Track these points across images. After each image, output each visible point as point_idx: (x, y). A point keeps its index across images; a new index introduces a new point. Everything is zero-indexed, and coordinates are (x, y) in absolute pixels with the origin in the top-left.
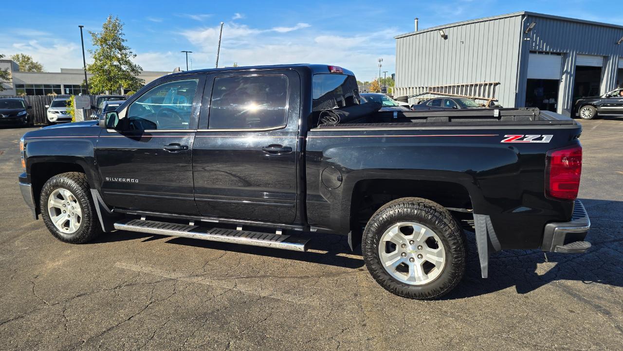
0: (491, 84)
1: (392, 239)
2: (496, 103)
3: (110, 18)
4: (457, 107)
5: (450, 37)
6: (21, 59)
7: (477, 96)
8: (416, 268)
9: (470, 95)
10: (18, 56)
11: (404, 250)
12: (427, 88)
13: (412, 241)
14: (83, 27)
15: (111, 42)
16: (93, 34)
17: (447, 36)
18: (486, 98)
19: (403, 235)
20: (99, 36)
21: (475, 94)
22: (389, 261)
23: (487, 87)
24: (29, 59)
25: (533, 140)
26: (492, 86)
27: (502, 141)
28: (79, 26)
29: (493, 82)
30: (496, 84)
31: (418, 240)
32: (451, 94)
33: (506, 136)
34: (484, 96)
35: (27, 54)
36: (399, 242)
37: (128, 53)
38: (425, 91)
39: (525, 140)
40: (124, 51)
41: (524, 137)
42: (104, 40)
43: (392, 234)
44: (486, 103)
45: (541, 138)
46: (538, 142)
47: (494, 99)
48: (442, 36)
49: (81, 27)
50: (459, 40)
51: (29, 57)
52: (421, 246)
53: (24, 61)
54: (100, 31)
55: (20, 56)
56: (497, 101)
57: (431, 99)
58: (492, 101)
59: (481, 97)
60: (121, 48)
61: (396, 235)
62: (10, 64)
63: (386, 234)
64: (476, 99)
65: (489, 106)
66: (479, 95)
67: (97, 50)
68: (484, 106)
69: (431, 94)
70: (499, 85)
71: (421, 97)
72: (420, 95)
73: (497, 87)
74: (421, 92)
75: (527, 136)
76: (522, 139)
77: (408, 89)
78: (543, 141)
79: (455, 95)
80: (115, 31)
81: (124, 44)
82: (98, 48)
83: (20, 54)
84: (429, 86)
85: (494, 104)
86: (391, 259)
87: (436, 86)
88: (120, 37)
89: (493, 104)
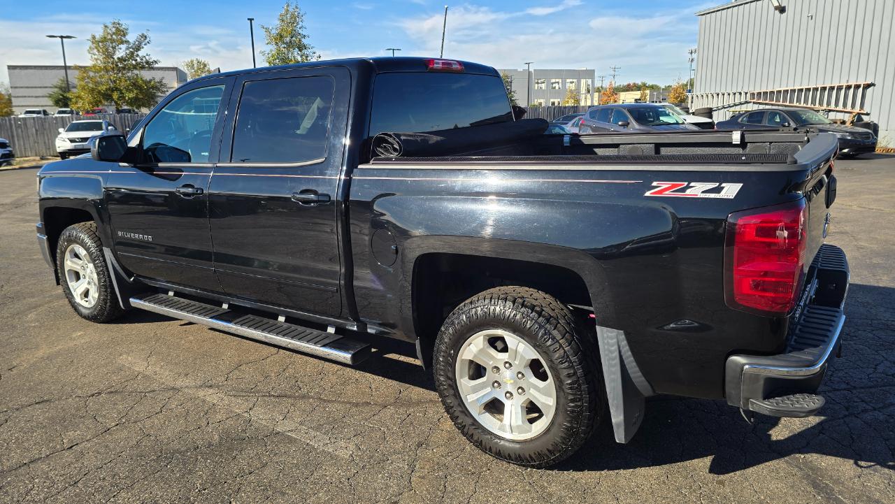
0: (857, 87)
1: (475, 356)
2: (866, 119)
3: (288, 6)
4: (789, 124)
5: (789, 10)
6: (195, 65)
7: (832, 107)
8: (514, 410)
9: (821, 104)
10: (192, 61)
11: (496, 377)
12: (746, 93)
13: (508, 364)
14: (253, 19)
15: (288, 39)
16: (267, 30)
17: (784, 7)
18: (849, 108)
19: (493, 352)
20: (274, 32)
21: (828, 104)
22: (473, 394)
23: (852, 91)
24: (205, 65)
25: (703, 192)
26: (860, 90)
27: (648, 194)
28: (248, 19)
29: (862, 82)
30: (868, 86)
31: (517, 362)
32: (788, 104)
33: (655, 184)
34: (845, 105)
35: (202, 59)
36: (488, 364)
37: (311, 54)
38: (743, 100)
39: (688, 192)
40: (305, 51)
41: (688, 187)
42: (281, 37)
43: (475, 347)
44: (847, 118)
45: (718, 190)
46: (712, 196)
47: (862, 112)
48: (776, 8)
49: (251, 20)
50: (805, 14)
51: (206, 63)
52: (523, 374)
53: (199, 69)
54: (275, 24)
55: (195, 62)
56: (868, 114)
57: (746, 112)
58: (859, 114)
59: (840, 107)
60: (301, 47)
61: (481, 351)
62: (174, 73)
63: (465, 348)
64: (830, 111)
65: (852, 122)
66: (837, 104)
67: (271, 51)
68: (843, 122)
69: (754, 103)
70: (872, 88)
71: (738, 109)
72: (735, 105)
73: (869, 91)
74: (737, 101)
75: (692, 184)
76: (683, 190)
77: (715, 95)
78: (723, 195)
79: (795, 104)
80: (294, 23)
81: (305, 41)
82: (273, 47)
83: (195, 59)
84: (751, 90)
85: (862, 120)
86: (475, 390)
87: (762, 91)
88: (300, 31)
89: (860, 119)
